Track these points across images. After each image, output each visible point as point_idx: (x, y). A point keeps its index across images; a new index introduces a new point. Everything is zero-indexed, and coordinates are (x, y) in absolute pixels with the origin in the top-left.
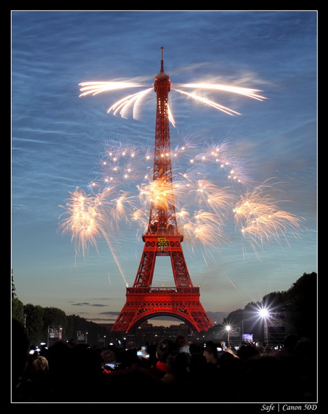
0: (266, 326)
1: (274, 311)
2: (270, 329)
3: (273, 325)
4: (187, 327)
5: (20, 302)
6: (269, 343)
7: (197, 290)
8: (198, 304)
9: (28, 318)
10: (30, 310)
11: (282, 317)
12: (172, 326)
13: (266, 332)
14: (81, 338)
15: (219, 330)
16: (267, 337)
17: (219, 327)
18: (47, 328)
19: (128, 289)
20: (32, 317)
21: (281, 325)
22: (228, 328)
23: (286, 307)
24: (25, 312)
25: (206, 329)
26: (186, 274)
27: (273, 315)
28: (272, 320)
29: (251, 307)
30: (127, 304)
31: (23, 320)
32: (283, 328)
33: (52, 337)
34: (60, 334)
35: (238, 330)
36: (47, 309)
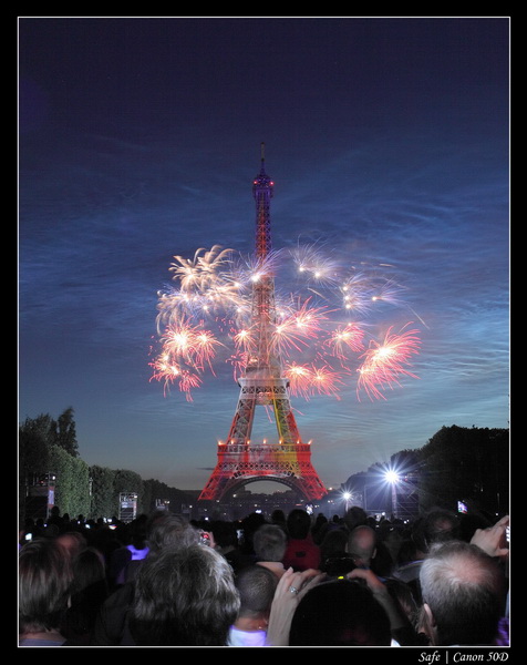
0: (394, 493)
1: (405, 474)
2: (400, 497)
3: (403, 492)
4: (295, 494)
5: (83, 463)
6: (399, 514)
7: (307, 448)
8: (309, 465)
9: (95, 483)
10: (97, 473)
11: (414, 482)
12: (276, 494)
13: (395, 501)
14: (161, 507)
15: (336, 497)
16: (395, 507)
17: (335, 494)
18: (118, 496)
19: (220, 447)
20: (99, 482)
21: (413, 492)
22: (347, 496)
23: (420, 469)
24: (90, 476)
25: (319, 498)
26: (293, 427)
27: (404, 480)
28: (402, 485)
29: (376, 468)
30: (220, 466)
31: (87, 486)
32: (415, 496)
33: (125, 507)
34: (135, 503)
35: (359, 499)
36: (119, 472)
